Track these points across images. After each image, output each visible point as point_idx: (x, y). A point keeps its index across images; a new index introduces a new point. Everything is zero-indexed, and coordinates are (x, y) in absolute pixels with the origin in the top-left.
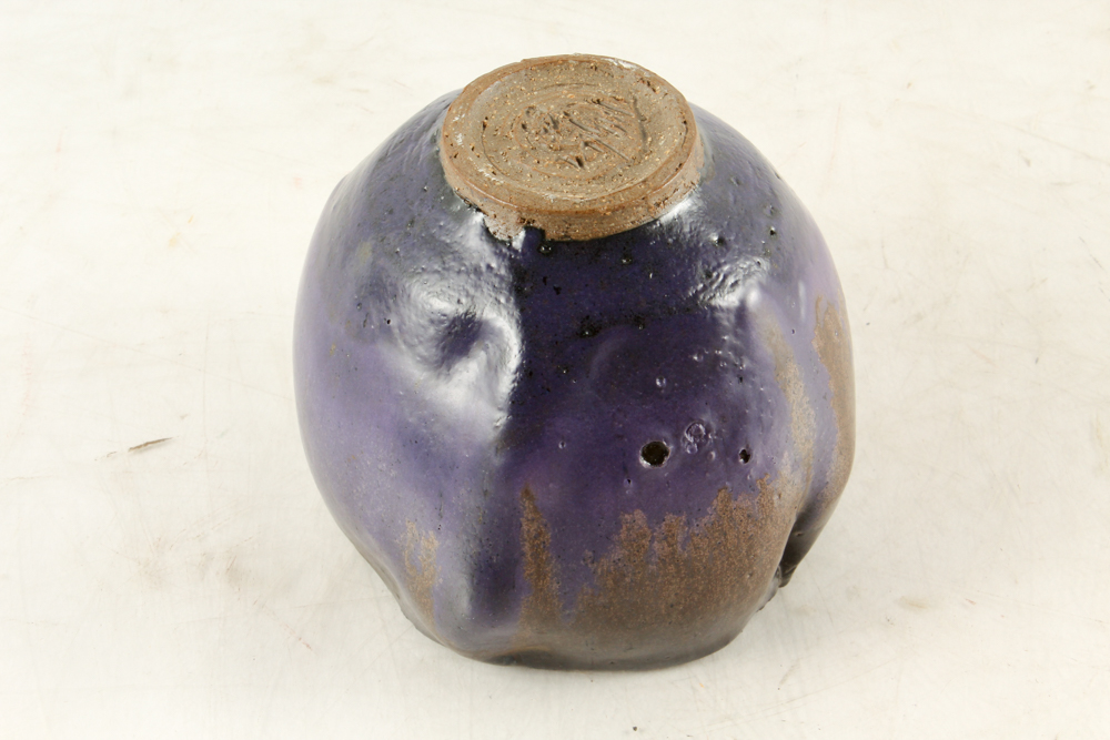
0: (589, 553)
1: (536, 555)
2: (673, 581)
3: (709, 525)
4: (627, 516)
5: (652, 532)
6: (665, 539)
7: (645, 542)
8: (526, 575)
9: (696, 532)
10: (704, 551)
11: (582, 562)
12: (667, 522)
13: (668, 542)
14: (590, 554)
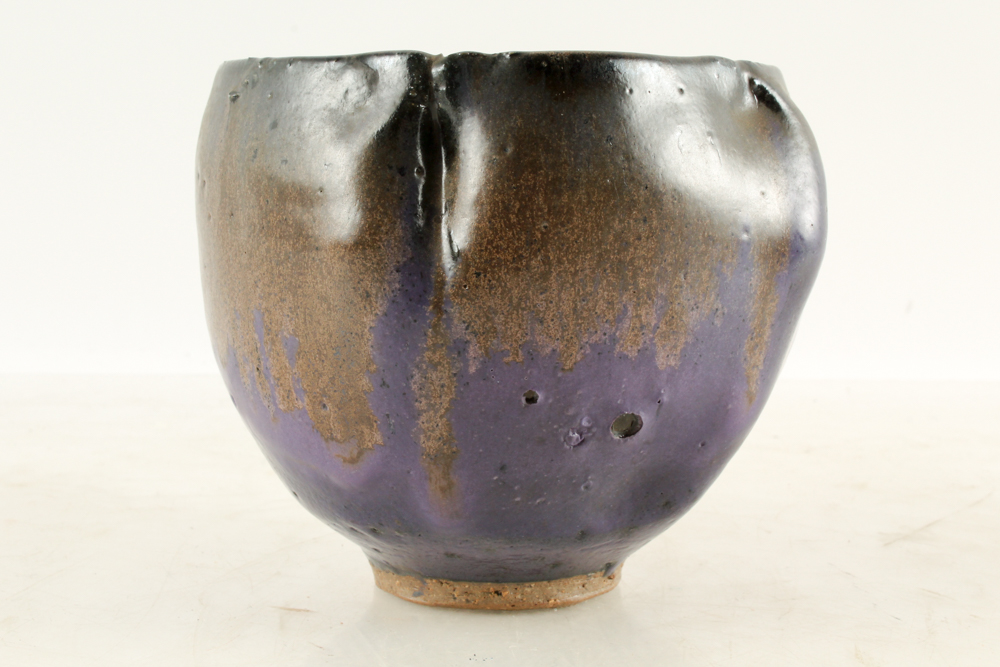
0: (718, 322)
1: (762, 324)
2: (641, 262)
3: (591, 330)
4: (673, 364)
5: (653, 339)
6: (642, 327)
7: (663, 327)
8: (777, 301)
9: (607, 326)
10: (603, 296)
11: (726, 312)
12: (635, 348)
13: (641, 321)
14: (716, 322)
